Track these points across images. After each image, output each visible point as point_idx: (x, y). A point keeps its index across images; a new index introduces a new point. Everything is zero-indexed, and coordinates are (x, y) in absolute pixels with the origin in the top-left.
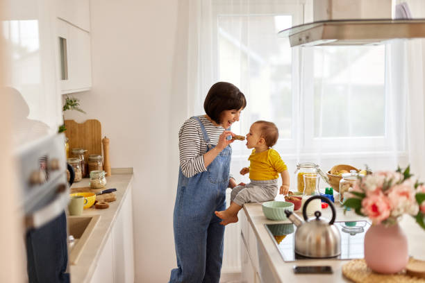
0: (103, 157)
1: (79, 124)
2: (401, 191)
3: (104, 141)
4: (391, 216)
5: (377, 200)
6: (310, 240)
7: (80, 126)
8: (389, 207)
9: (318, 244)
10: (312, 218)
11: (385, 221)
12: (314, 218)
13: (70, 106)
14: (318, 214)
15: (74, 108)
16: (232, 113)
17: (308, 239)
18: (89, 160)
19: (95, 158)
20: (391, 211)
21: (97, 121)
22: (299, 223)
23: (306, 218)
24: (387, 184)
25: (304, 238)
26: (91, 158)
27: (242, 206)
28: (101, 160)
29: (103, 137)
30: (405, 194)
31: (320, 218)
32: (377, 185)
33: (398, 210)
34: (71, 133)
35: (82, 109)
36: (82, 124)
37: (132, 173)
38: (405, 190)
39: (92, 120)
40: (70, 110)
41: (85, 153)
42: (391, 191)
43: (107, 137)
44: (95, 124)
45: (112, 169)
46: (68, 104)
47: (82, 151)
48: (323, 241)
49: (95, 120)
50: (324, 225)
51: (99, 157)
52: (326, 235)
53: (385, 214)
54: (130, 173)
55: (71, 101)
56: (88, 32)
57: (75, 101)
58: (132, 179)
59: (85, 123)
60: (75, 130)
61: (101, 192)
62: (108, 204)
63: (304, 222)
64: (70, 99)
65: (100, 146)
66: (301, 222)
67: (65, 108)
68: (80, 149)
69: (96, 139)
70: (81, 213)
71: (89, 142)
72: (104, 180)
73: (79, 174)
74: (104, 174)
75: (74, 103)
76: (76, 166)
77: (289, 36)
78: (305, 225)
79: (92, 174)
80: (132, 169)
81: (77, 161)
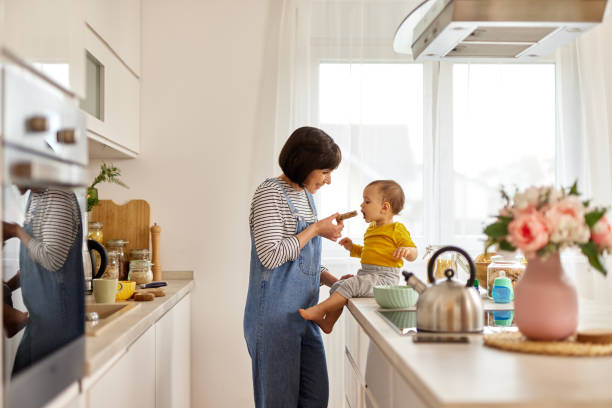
0: (151, 252)
1: (118, 207)
2: (564, 208)
3: (153, 230)
4: (550, 243)
5: (530, 220)
6: (438, 310)
7: (120, 208)
8: (546, 229)
9: (450, 314)
10: (441, 280)
11: (541, 251)
12: (445, 279)
13: (106, 176)
14: (449, 274)
15: (113, 180)
16: (324, 173)
17: (435, 308)
18: (131, 255)
19: (139, 252)
20: (550, 236)
21: (145, 202)
22: (422, 287)
23: (431, 279)
24: (543, 199)
25: (430, 307)
26: (135, 252)
27: (347, 302)
28: (148, 255)
29: (151, 224)
30: (570, 212)
31: (454, 279)
32: (529, 201)
33: (560, 232)
34: (108, 217)
35: (123, 181)
36: (122, 206)
37: (192, 279)
38: (570, 206)
39: (137, 201)
40: (107, 182)
41: (125, 245)
42: (549, 209)
43: (158, 224)
44: (142, 206)
45: (163, 272)
46: (104, 172)
47: (121, 242)
48: (457, 310)
49: (141, 200)
50: (459, 288)
51: (144, 252)
52: (462, 302)
53: (541, 239)
54: (188, 277)
55: (109, 170)
56: (137, 77)
57: (115, 169)
58: (191, 283)
59: (127, 205)
60: (113, 215)
61: (144, 285)
62: (153, 295)
63: (429, 285)
64: (107, 167)
65: (147, 237)
66: (425, 286)
67: (100, 179)
68: (118, 240)
69: (142, 227)
70: (112, 301)
71: (132, 232)
72: (150, 274)
73: (115, 271)
74: (149, 263)
75: (113, 173)
76: (112, 260)
77: (412, 46)
78: (431, 289)
79: (133, 264)
80: (192, 272)
81: (113, 253)
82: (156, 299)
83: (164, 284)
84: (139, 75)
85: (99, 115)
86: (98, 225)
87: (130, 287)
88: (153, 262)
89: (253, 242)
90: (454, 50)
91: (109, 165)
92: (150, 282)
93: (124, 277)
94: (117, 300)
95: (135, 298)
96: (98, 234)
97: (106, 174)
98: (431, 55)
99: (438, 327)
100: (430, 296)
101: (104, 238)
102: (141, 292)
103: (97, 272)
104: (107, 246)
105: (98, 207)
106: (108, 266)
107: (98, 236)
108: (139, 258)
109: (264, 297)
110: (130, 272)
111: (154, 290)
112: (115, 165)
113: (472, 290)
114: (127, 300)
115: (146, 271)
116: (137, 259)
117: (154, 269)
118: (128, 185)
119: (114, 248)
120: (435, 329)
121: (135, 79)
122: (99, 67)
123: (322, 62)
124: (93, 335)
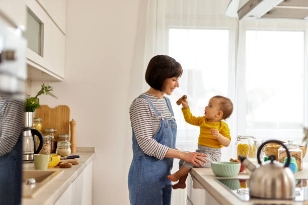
0: (70, 136)
1: (51, 109)
3: (71, 123)
6: (266, 183)
7: (52, 110)
10: (266, 162)
12: (269, 162)
13: (44, 91)
14: (272, 158)
15: (48, 93)
16: (173, 80)
17: (263, 181)
18: (58, 138)
19: (63, 136)
21: (67, 107)
23: (260, 162)
25: (260, 181)
26: (60, 136)
27: (190, 171)
28: (68, 138)
29: (70, 120)
31: (275, 162)
34: (45, 115)
35: (55, 94)
36: (54, 109)
37: (94, 152)
39: (62, 106)
40: (45, 95)
41: (55, 132)
43: (74, 120)
44: (65, 109)
45: (77, 148)
46: (43, 89)
47: (52, 130)
49: (65, 106)
50: (279, 168)
51: (66, 136)
52: (281, 177)
54: (91, 151)
55: (46, 88)
56: (64, 34)
57: (50, 87)
58: (93, 155)
59: (56, 108)
60: (48, 113)
61: (66, 157)
62: (71, 164)
63: (258, 166)
64: (45, 86)
65: (68, 127)
66: (255, 166)
67: (41, 92)
68: (51, 128)
69: (65, 121)
70: (45, 169)
71: (59, 124)
72: (69, 150)
73: (48, 148)
74: (69, 144)
75: (48, 89)
76: (47, 141)
77: (238, 12)
78: (259, 168)
79: (59, 144)
80: (94, 148)
81: (48, 137)
82: (73, 167)
83: (78, 157)
84: (64, 32)
85: (40, 53)
86: (39, 120)
87: (57, 159)
88: (71, 142)
89: (133, 132)
90: (268, 13)
91: (46, 85)
92: (69, 155)
93: (53, 151)
94: (49, 167)
95: (60, 166)
96: (39, 125)
97: (45, 90)
98: (252, 16)
99: (265, 195)
100: (259, 173)
101: (42, 127)
102: (64, 162)
103: (37, 149)
104: (44, 132)
105: (39, 109)
106: (44, 144)
107: (39, 127)
108: (63, 139)
109: (141, 166)
110: (57, 149)
111: (72, 160)
112: (50, 85)
113: (288, 170)
114: (55, 167)
115: (67, 148)
116: (61, 140)
117: (71, 147)
118: (58, 97)
119: (48, 133)
120: (262, 196)
121: (63, 35)
122: (41, 24)
123: (171, 28)
124: (30, 197)
